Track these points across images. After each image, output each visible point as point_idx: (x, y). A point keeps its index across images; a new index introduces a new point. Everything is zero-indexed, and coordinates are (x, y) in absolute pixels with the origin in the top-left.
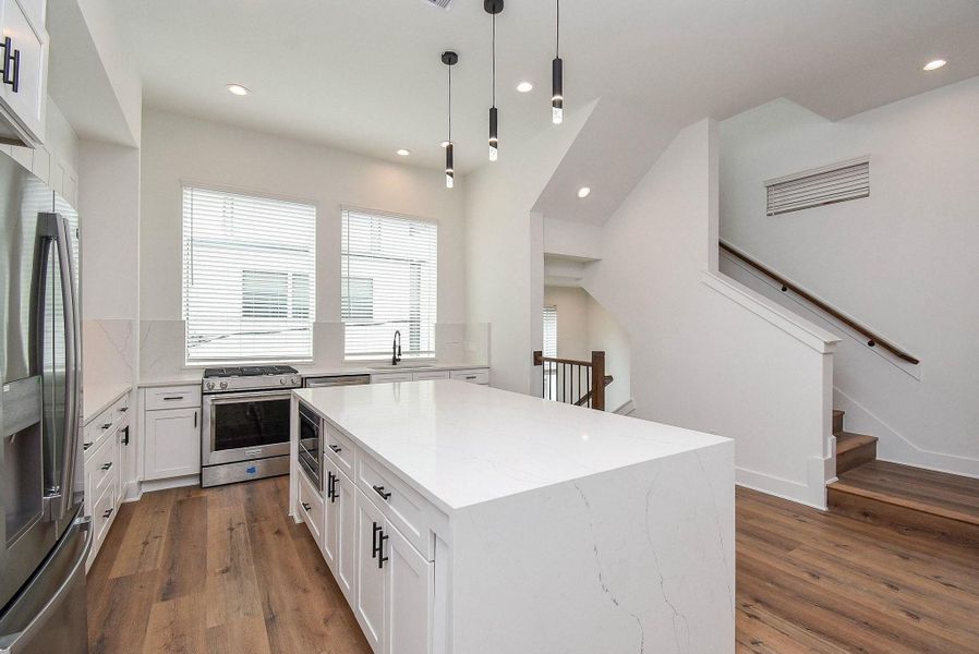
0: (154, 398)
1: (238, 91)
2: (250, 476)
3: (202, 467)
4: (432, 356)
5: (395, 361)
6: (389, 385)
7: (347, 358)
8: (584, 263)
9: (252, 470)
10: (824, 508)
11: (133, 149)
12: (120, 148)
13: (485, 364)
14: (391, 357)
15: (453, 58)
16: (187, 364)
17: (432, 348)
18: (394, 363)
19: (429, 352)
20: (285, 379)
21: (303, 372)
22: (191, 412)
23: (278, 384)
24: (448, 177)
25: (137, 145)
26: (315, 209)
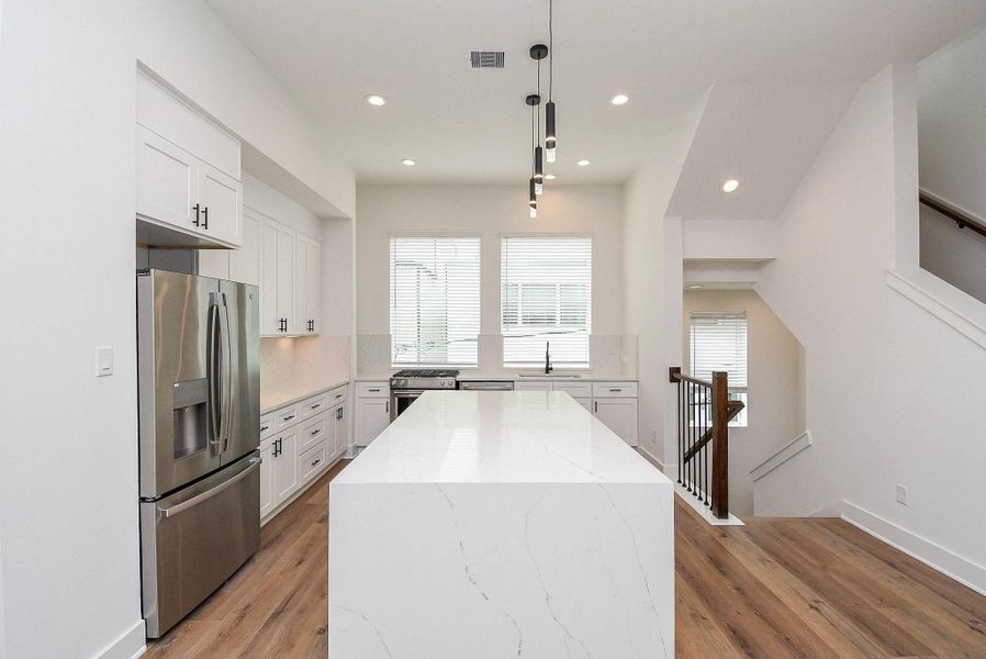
0: (362, 389)
1: (409, 163)
4: (587, 366)
5: (548, 370)
7: (506, 366)
8: (757, 265)
11: (349, 219)
12: (341, 220)
13: (634, 377)
14: (544, 366)
15: (536, 100)
16: (393, 366)
17: (586, 359)
18: (547, 372)
19: (585, 362)
20: (445, 381)
22: (384, 401)
23: (439, 385)
24: (532, 209)
25: (351, 216)
26: (478, 240)
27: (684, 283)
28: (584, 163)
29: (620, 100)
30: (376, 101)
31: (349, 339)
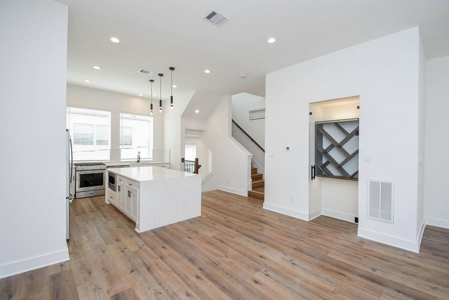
2: (91, 195)
3: (76, 192)
4: (151, 160)
5: (138, 161)
6: (137, 168)
7: (121, 160)
9: (91, 194)
10: (247, 196)
13: (168, 162)
17: (152, 157)
19: (150, 158)
20: (102, 167)
21: (107, 165)
23: (100, 168)
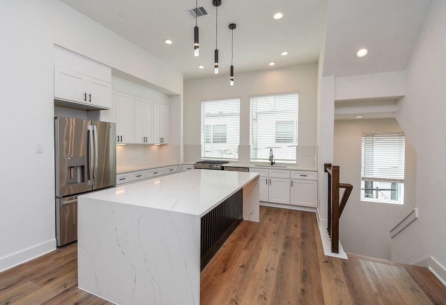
0: (185, 168)
1: (201, 67)
4: (295, 162)
5: (272, 163)
7: (251, 161)
12: (176, 96)
15: (233, 26)
17: (295, 158)
18: (272, 165)
25: (179, 93)
26: (239, 100)
27: (335, 115)
28: (285, 54)
29: (278, 16)
30: (169, 42)
31: (179, 147)
